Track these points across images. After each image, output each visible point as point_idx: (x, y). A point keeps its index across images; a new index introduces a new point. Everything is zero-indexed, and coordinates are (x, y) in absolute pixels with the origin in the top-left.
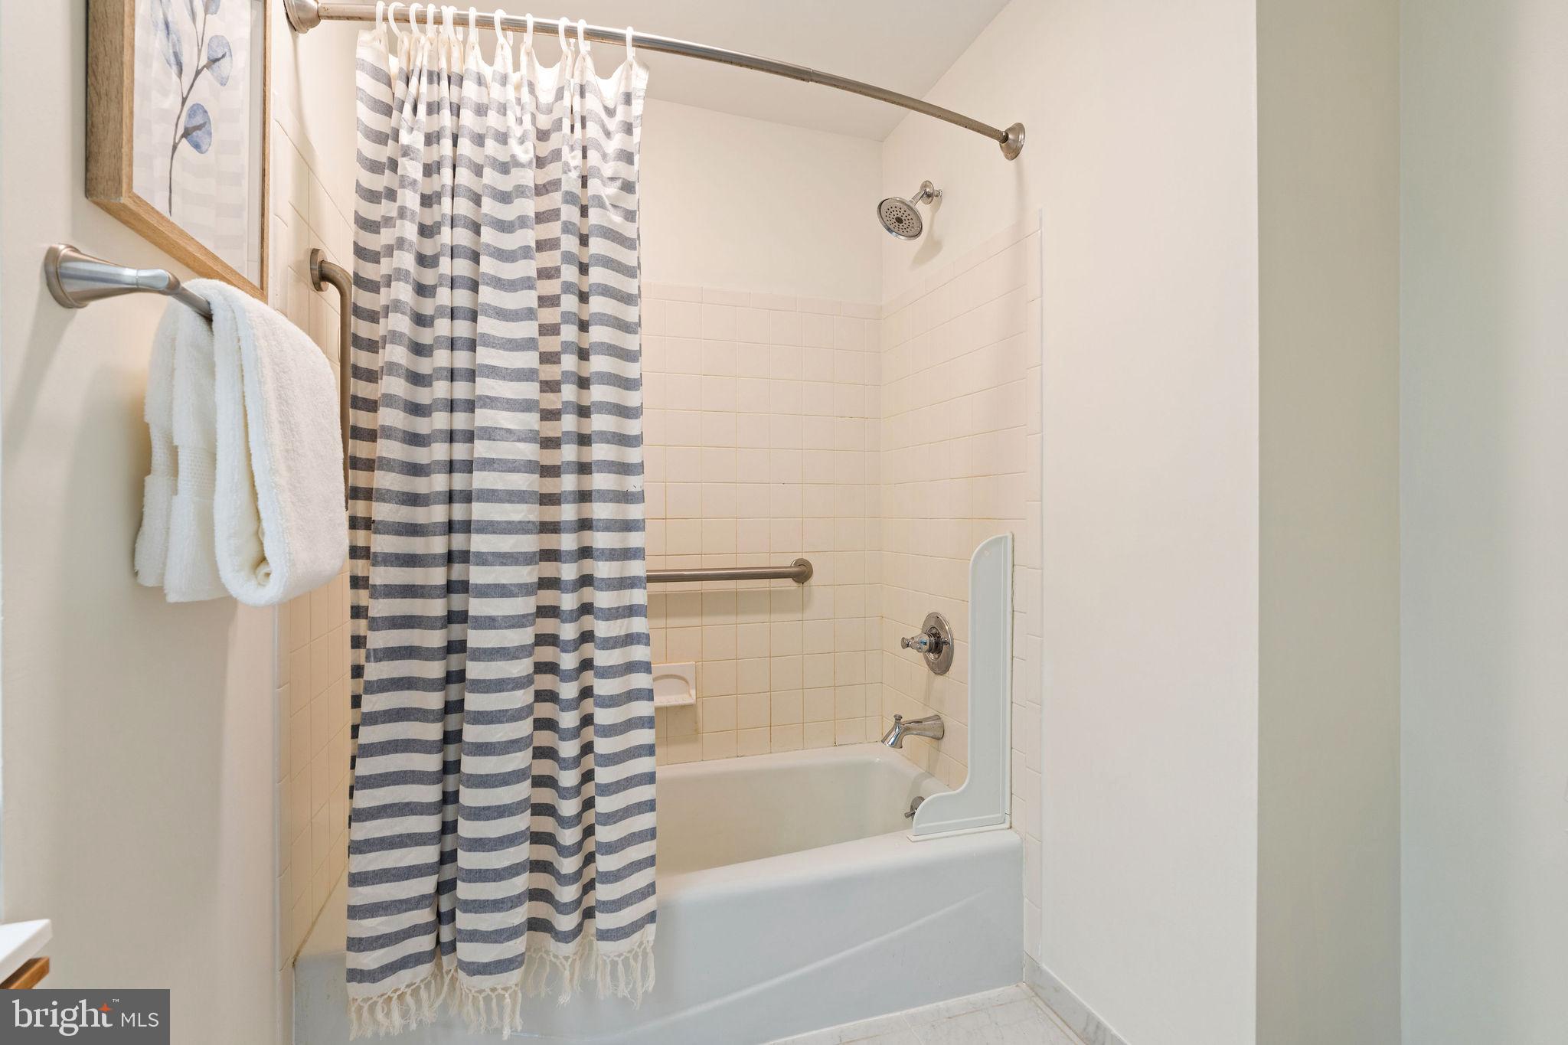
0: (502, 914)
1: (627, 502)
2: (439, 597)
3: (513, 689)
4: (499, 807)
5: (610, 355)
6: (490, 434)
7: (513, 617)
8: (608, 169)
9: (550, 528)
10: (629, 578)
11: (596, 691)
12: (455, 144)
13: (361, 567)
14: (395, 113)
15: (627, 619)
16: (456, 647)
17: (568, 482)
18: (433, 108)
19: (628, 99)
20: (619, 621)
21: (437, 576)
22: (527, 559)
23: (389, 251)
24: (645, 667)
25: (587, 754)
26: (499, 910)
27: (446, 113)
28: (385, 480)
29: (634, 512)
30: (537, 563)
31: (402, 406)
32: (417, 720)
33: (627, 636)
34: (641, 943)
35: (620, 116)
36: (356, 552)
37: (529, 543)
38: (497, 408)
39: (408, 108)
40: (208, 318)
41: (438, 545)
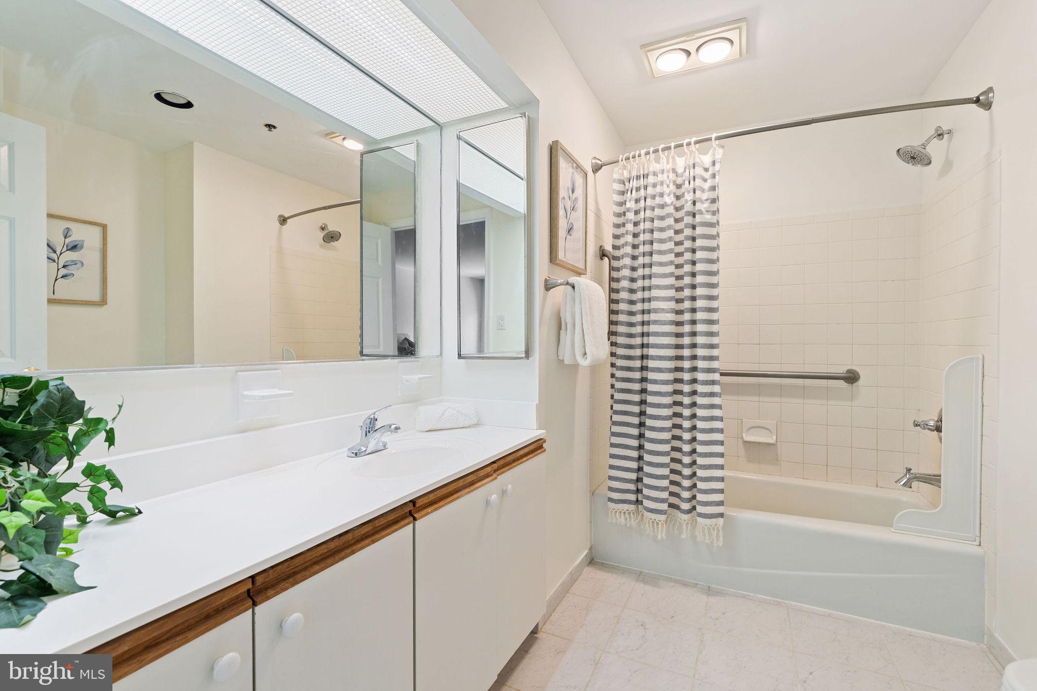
0: (658, 492)
1: (712, 336)
2: (638, 371)
3: (663, 408)
4: (658, 451)
5: (705, 275)
6: (656, 311)
7: (664, 380)
8: (705, 196)
9: (679, 347)
10: (713, 368)
11: (698, 438)
12: (645, 201)
13: (614, 360)
14: (625, 194)
15: (711, 386)
16: (643, 391)
17: (687, 328)
18: (638, 189)
19: (714, 163)
20: (707, 386)
21: (638, 364)
22: (670, 359)
23: (623, 246)
24: (719, 407)
25: (694, 465)
26: (657, 490)
27: (642, 190)
28: (621, 329)
29: (715, 340)
30: (674, 360)
31: (627, 302)
32: (631, 416)
33: (711, 393)
34: (716, 525)
35: (710, 172)
36: (613, 354)
37: (671, 352)
38: (659, 301)
39: (629, 192)
40: (573, 287)
41: (638, 352)
